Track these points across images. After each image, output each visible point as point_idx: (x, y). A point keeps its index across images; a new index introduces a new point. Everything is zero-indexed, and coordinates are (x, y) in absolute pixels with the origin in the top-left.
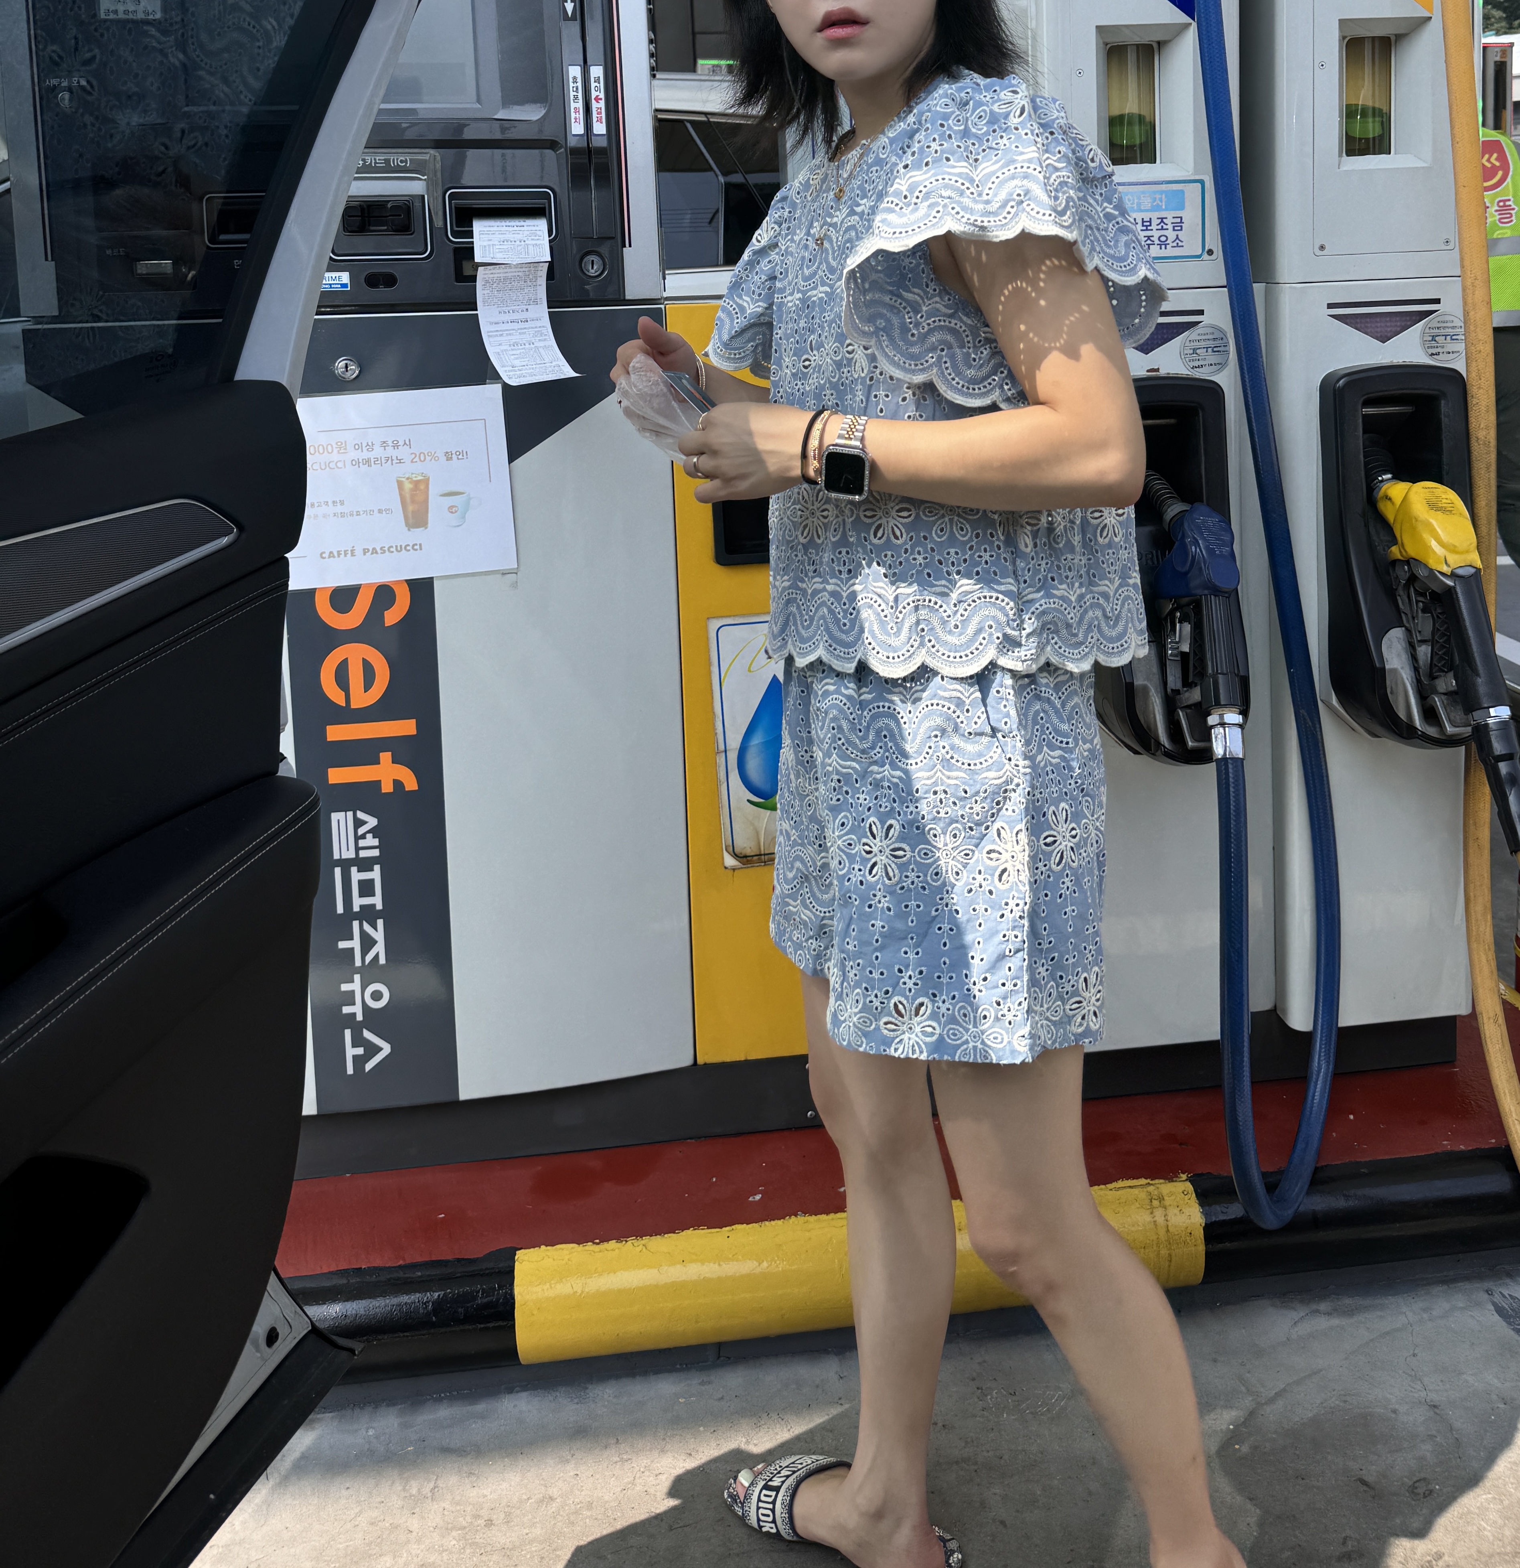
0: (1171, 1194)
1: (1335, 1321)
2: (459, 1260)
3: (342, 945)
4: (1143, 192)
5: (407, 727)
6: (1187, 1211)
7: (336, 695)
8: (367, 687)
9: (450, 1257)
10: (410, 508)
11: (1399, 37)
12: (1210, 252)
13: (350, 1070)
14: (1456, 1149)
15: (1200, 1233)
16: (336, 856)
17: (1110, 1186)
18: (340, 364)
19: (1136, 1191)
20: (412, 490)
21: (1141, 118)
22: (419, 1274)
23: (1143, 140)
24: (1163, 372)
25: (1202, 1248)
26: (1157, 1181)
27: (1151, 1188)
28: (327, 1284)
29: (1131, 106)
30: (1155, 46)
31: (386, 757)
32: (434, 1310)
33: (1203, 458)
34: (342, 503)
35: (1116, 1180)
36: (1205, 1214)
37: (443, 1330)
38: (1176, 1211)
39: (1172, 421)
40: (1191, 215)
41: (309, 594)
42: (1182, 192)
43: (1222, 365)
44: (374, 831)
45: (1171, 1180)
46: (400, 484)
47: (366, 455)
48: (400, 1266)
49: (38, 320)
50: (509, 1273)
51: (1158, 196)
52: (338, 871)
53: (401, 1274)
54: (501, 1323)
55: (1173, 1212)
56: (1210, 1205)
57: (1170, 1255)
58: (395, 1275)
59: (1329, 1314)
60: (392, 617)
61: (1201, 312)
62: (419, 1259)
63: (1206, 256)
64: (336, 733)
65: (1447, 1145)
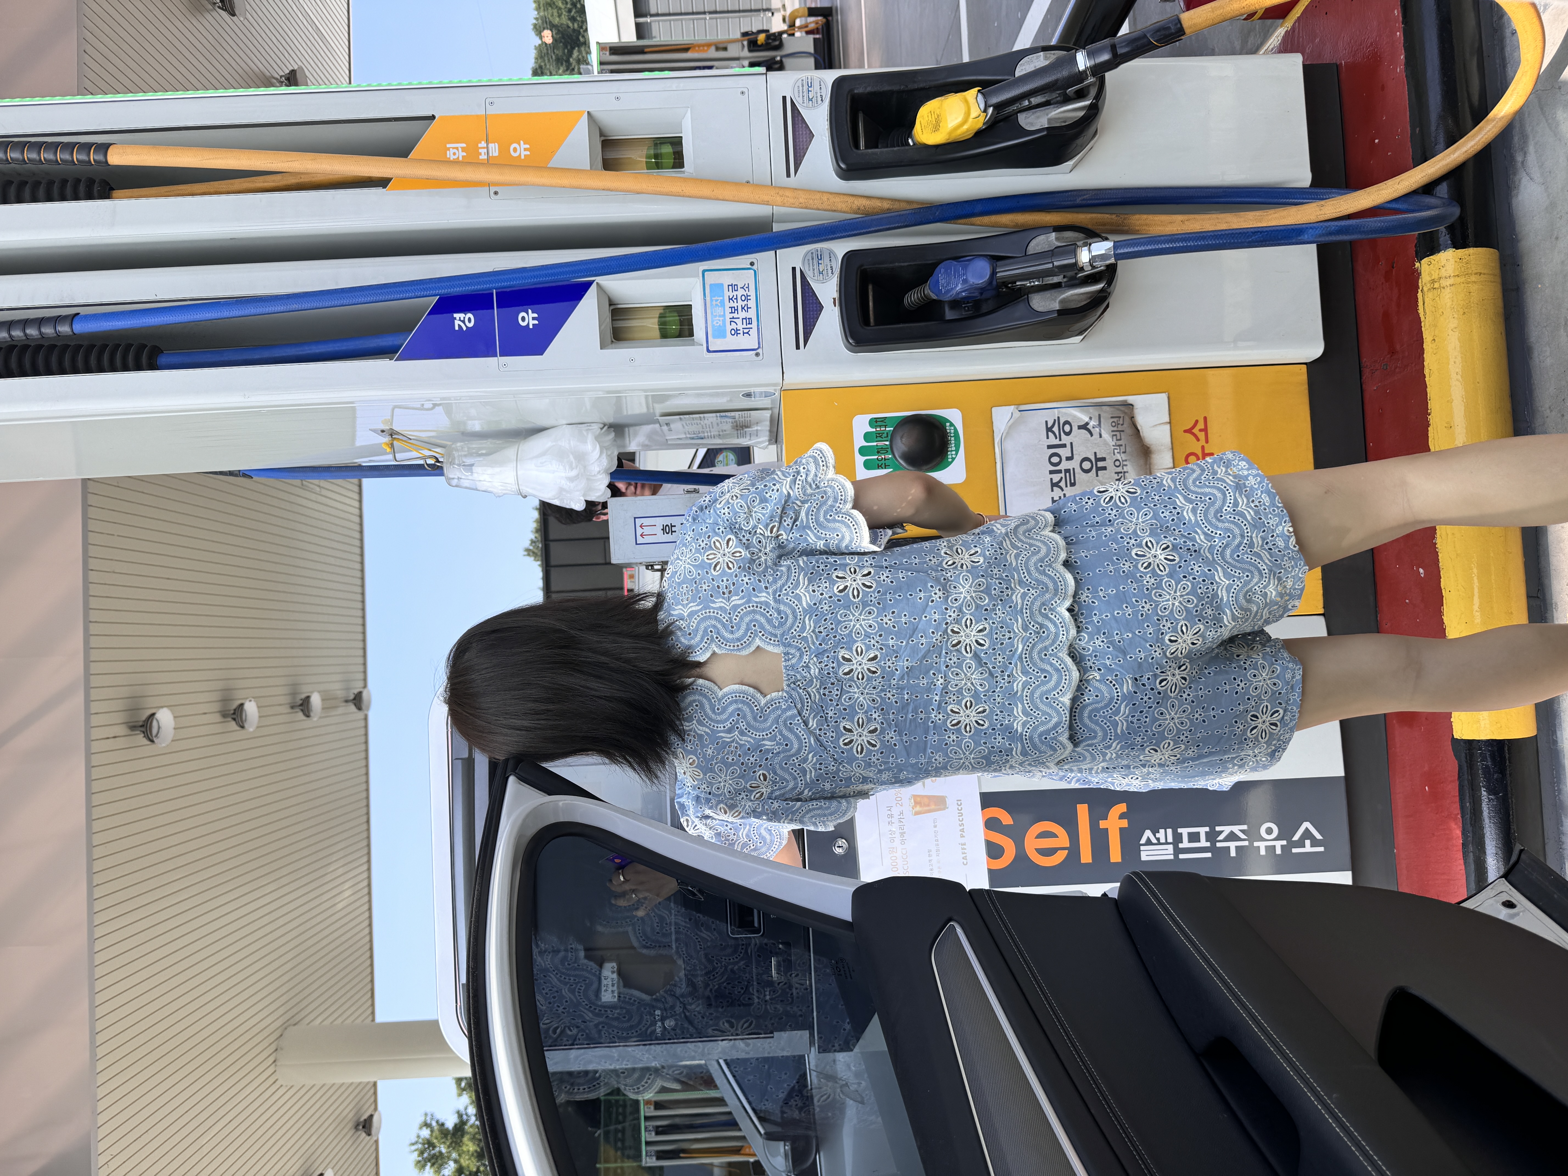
0: (1430, 274)
1: (1531, 149)
2: (1459, 777)
3: (1233, 853)
4: (712, 314)
5: (1083, 810)
6: (1443, 262)
7: (1061, 856)
8: (1055, 836)
9: (1457, 783)
10: (933, 807)
11: (602, 134)
12: (752, 264)
13: (1322, 849)
14: (1404, 61)
15: (1461, 252)
16: (1172, 857)
17: (1423, 319)
18: (838, 851)
19: (1427, 300)
20: (921, 806)
21: (661, 316)
22: (1468, 804)
23: (676, 314)
24: (836, 295)
25: (1471, 250)
26: (1420, 285)
27: (1425, 289)
28: (1472, 867)
29: (652, 324)
30: (612, 307)
31: (1103, 824)
32: (1494, 794)
33: (897, 264)
34: (930, 851)
35: (1418, 314)
36: (1446, 248)
37: (1509, 788)
38: (1443, 270)
39: (870, 287)
40: (726, 279)
41: (993, 874)
42: (711, 285)
43: (831, 254)
44: (1155, 832)
45: (1419, 274)
46: (917, 813)
47: (897, 835)
48: (1462, 817)
49: (812, 1043)
50: (1470, 743)
51: (714, 303)
52: (1181, 856)
53: (1468, 816)
54: (1506, 749)
55: (1443, 273)
56: (1439, 245)
57: (1476, 274)
58: (1468, 821)
59: (1525, 153)
60: (1006, 819)
61: (794, 269)
62: (1457, 805)
63: (755, 267)
64: (1086, 856)
65: (1400, 69)
